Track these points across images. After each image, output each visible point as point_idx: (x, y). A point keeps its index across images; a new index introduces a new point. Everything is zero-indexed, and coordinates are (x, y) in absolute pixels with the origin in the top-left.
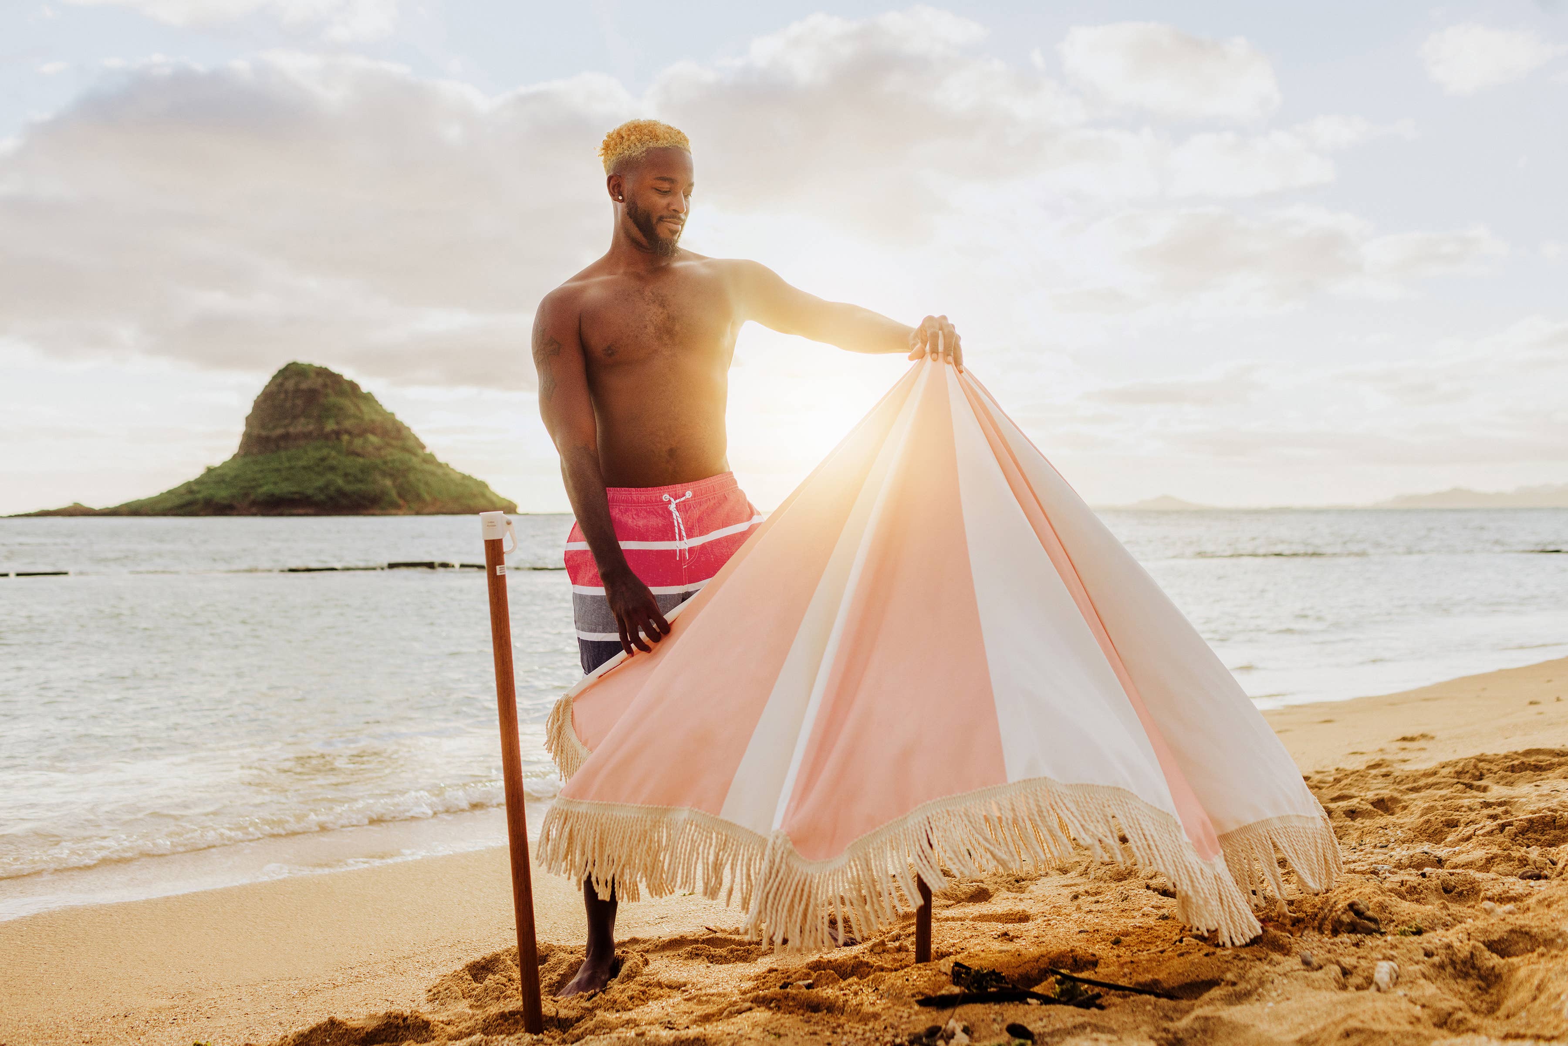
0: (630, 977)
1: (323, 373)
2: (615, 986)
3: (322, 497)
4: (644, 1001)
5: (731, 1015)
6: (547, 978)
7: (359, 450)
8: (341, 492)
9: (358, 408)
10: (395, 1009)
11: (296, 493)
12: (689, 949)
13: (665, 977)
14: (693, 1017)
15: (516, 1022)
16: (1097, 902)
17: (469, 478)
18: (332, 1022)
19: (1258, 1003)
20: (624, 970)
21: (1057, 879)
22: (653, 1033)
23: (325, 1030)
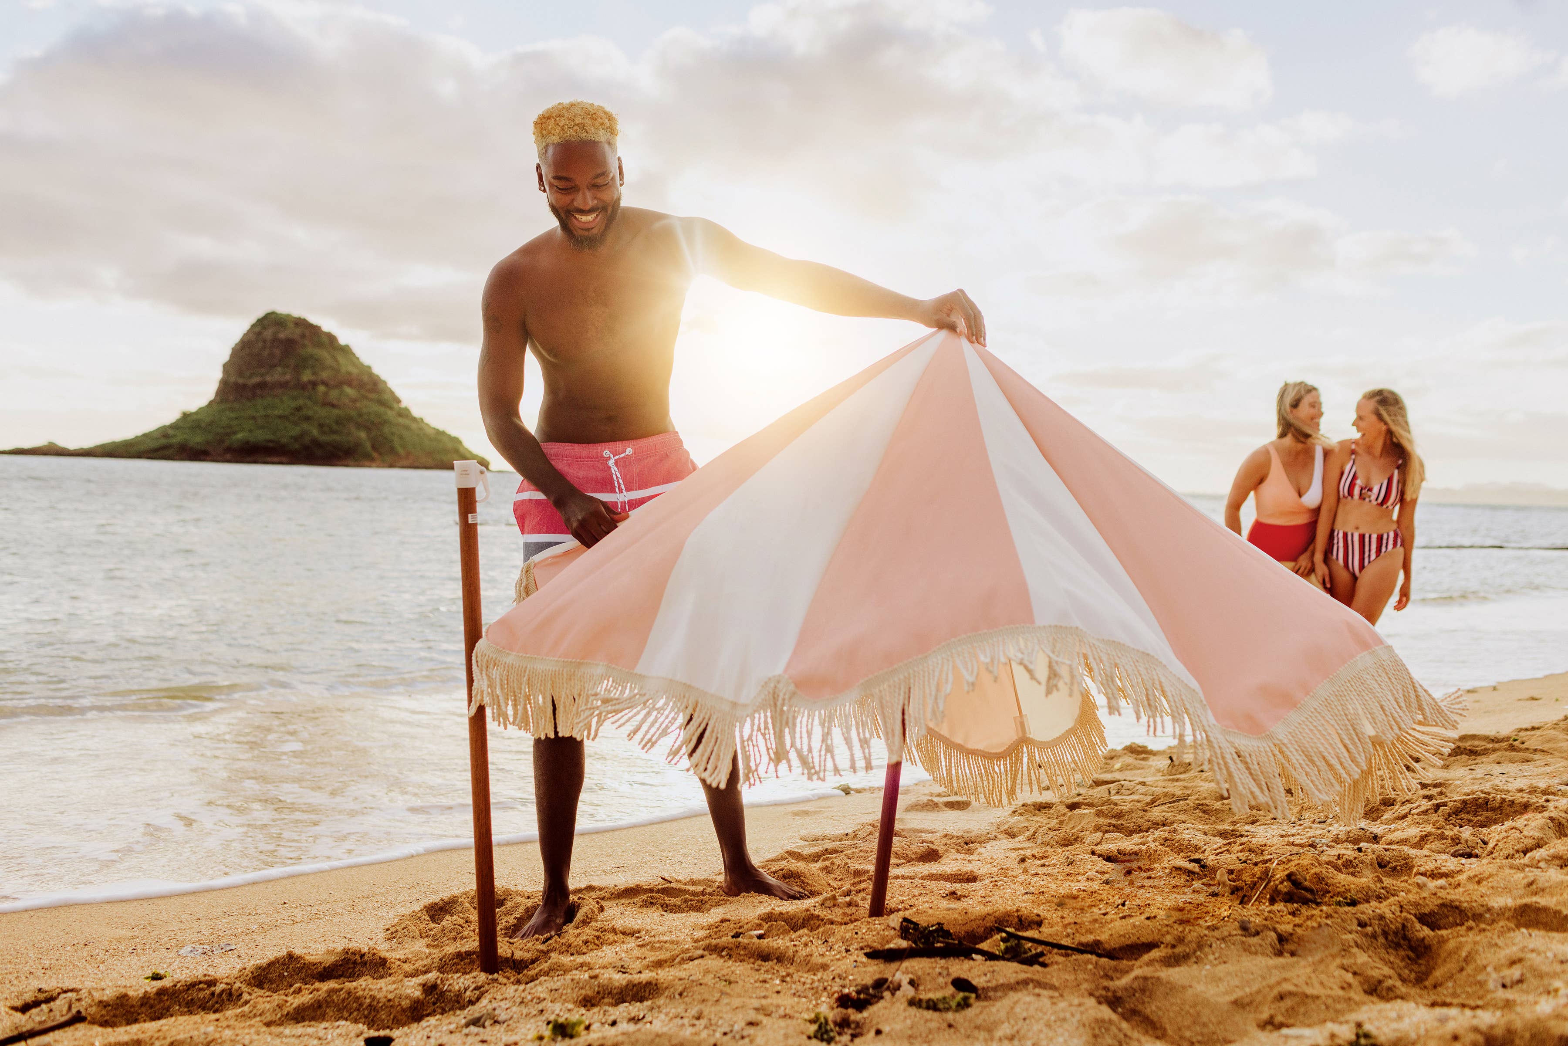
0: (585, 923)
1: (301, 323)
2: (570, 930)
3: (297, 446)
4: (599, 946)
5: (683, 961)
6: (504, 920)
7: (335, 402)
8: (316, 443)
9: (337, 361)
10: (353, 946)
11: (270, 441)
12: (644, 897)
13: (619, 924)
14: (646, 962)
15: (472, 962)
16: (1043, 865)
17: (443, 433)
18: (290, 956)
19: (1195, 966)
20: (580, 916)
21: (1005, 843)
22: (606, 976)
23: (283, 964)
